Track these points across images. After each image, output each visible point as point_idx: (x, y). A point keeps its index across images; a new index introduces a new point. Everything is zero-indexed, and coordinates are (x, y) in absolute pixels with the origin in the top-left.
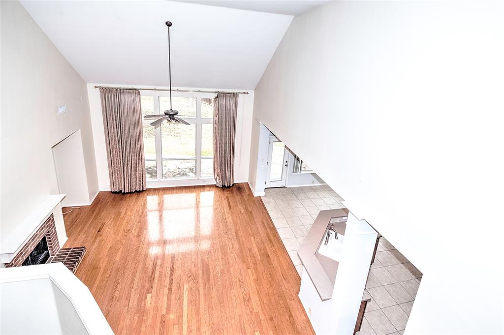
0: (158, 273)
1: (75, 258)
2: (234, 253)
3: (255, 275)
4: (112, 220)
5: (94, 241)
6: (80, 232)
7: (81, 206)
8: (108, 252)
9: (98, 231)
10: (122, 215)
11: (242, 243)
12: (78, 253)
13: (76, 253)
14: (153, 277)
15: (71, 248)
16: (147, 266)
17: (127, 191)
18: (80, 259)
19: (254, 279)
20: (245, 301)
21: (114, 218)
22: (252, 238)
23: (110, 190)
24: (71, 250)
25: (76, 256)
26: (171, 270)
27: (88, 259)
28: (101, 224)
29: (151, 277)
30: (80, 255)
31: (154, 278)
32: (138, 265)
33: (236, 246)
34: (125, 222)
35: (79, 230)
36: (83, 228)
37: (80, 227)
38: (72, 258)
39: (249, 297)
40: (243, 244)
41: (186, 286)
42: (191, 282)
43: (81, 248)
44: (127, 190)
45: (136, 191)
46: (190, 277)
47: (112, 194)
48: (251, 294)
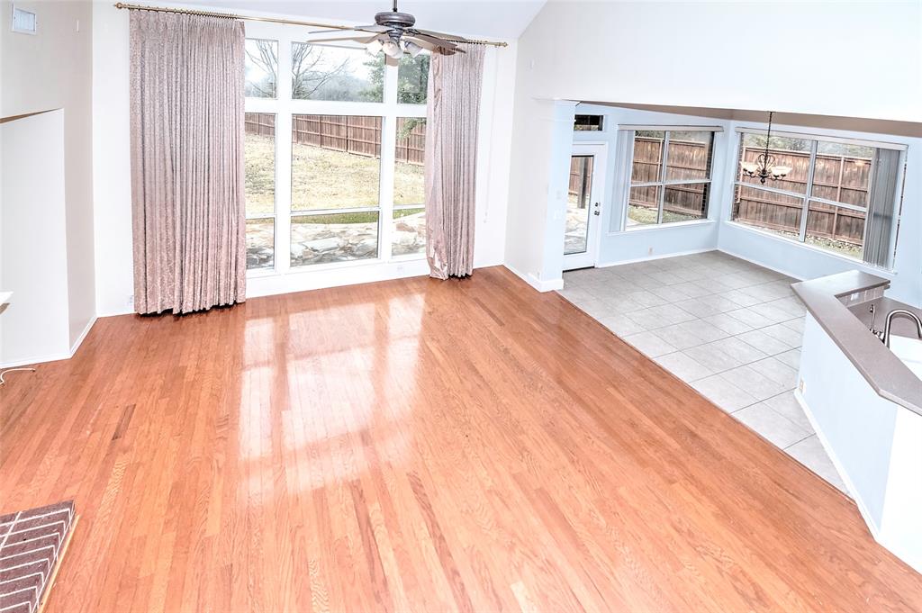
0: (391, 555)
1: (33, 557)
2: (596, 440)
3: (704, 498)
4: (157, 393)
5: (104, 475)
6: (43, 449)
7: (40, 365)
8: (171, 507)
9: (115, 437)
10: (190, 375)
11: (597, 410)
12: (45, 531)
13: (37, 533)
14: (379, 579)
15: (12, 517)
16: (338, 534)
17: (188, 308)
18: (55, 555)
19: (716, 515)
20: (751, 604)
21: (161, 388)
22: (611, 390)
23: (132, 311)
24: (13, 523)
25: (38, 544)
26: (433, 535)
27: (89, 549)
28: (119, 412)
29: (373, 580)
30: (55, 540)
31: (385, 582)
32: (303, 538)
33: (586, 418)
34: (205, 395)
35: (36, 442)
36: (52, 434)
37: (42, 432)
38: (22, 560)
39: (753, 584)
40: (601, 411)
41: (519, 590)
42: (527, 570)
43: (58, 506)
44: (190, 304)
45: (216, 307)
46: (511, 548)
47: (138, 322)
48: (747, 569)
